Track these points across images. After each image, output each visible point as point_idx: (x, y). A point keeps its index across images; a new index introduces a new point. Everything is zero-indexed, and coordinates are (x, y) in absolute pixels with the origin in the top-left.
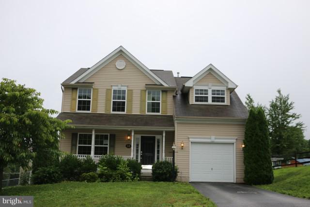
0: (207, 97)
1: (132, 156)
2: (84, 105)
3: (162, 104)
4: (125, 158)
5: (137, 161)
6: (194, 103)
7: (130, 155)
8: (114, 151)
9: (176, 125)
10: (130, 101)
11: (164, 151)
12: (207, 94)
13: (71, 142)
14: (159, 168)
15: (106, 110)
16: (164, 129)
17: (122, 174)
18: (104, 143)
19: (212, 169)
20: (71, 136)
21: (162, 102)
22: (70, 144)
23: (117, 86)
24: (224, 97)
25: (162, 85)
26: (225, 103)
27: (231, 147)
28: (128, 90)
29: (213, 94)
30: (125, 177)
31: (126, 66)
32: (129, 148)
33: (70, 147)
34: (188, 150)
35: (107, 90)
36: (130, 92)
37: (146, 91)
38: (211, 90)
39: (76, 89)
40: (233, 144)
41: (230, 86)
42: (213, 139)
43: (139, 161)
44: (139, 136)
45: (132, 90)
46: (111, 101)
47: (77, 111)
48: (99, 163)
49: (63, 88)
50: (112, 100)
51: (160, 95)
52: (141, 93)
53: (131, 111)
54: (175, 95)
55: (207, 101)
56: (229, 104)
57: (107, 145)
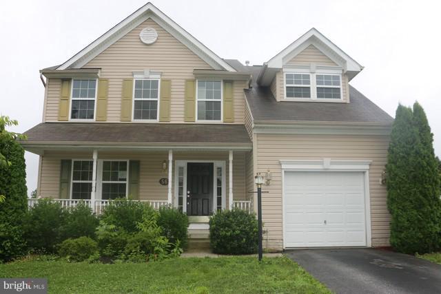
0: (309, 88)
1: (170, 201)
2: (82, 109)
3: (224, 104)
4: (156, 205)
5: (181, 209)
6: (286, 99)
7: (167, 199)
8: (138, 191)
9: (254, 139)
10: (166, 99)
11: (231, 190)
12: (308, 83)
13: (59, 175)
14: (225, 225)
15: (123, 116)
16: (231, 147)
17: (144, 241)
18: (119, 177)
19: (325, 222)
20: (59, 165)
21: (225, 101)
22: (59, 179)
23: (142, 73)
24: (339, 89)
25: (224, 70)
26: (341, 100)
27: (359, 179)
28: (162, 81)
29: (318, 83)
30: (153, 248)
31: (158, 39)
32: (164, 184)
33: (58, 186)
34: (278, 187)
35: (125, 80)
36: (167, 83)
37: (194, 81)
38: (315, 75)
39: (69, 80)
40: (364, 173)
41: (350, 67)
42: (327, 164)
43: (185, 210)
44: (183, 164)
45: (169, 81)
46: (131, 100)
47: (70, 120)
48: (102, 217)
49: (45, 79)
50: (134, 99)
51: (220, 88)
52: (186, 86)
53: (168, 116)
54: (247, 88)
55: (309, 96)
56: (348, 102)
57: (125, 180)
